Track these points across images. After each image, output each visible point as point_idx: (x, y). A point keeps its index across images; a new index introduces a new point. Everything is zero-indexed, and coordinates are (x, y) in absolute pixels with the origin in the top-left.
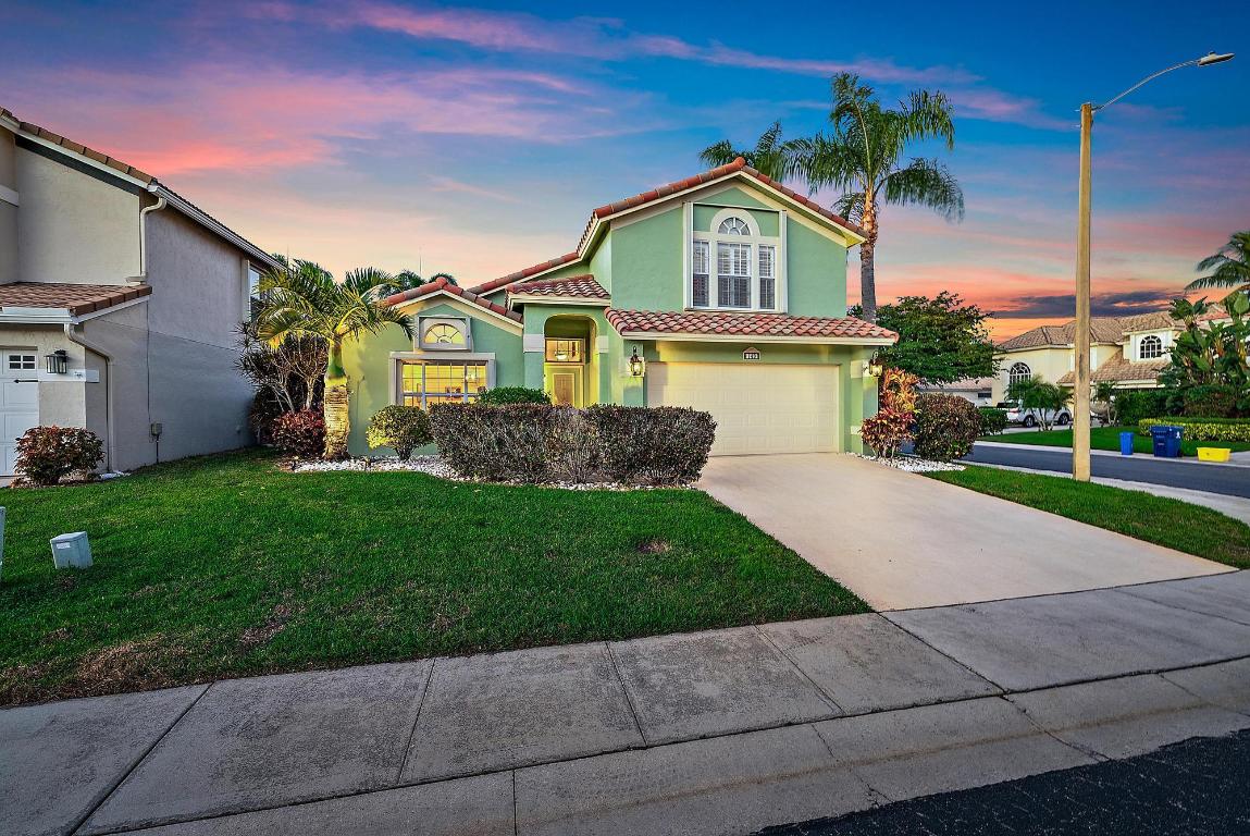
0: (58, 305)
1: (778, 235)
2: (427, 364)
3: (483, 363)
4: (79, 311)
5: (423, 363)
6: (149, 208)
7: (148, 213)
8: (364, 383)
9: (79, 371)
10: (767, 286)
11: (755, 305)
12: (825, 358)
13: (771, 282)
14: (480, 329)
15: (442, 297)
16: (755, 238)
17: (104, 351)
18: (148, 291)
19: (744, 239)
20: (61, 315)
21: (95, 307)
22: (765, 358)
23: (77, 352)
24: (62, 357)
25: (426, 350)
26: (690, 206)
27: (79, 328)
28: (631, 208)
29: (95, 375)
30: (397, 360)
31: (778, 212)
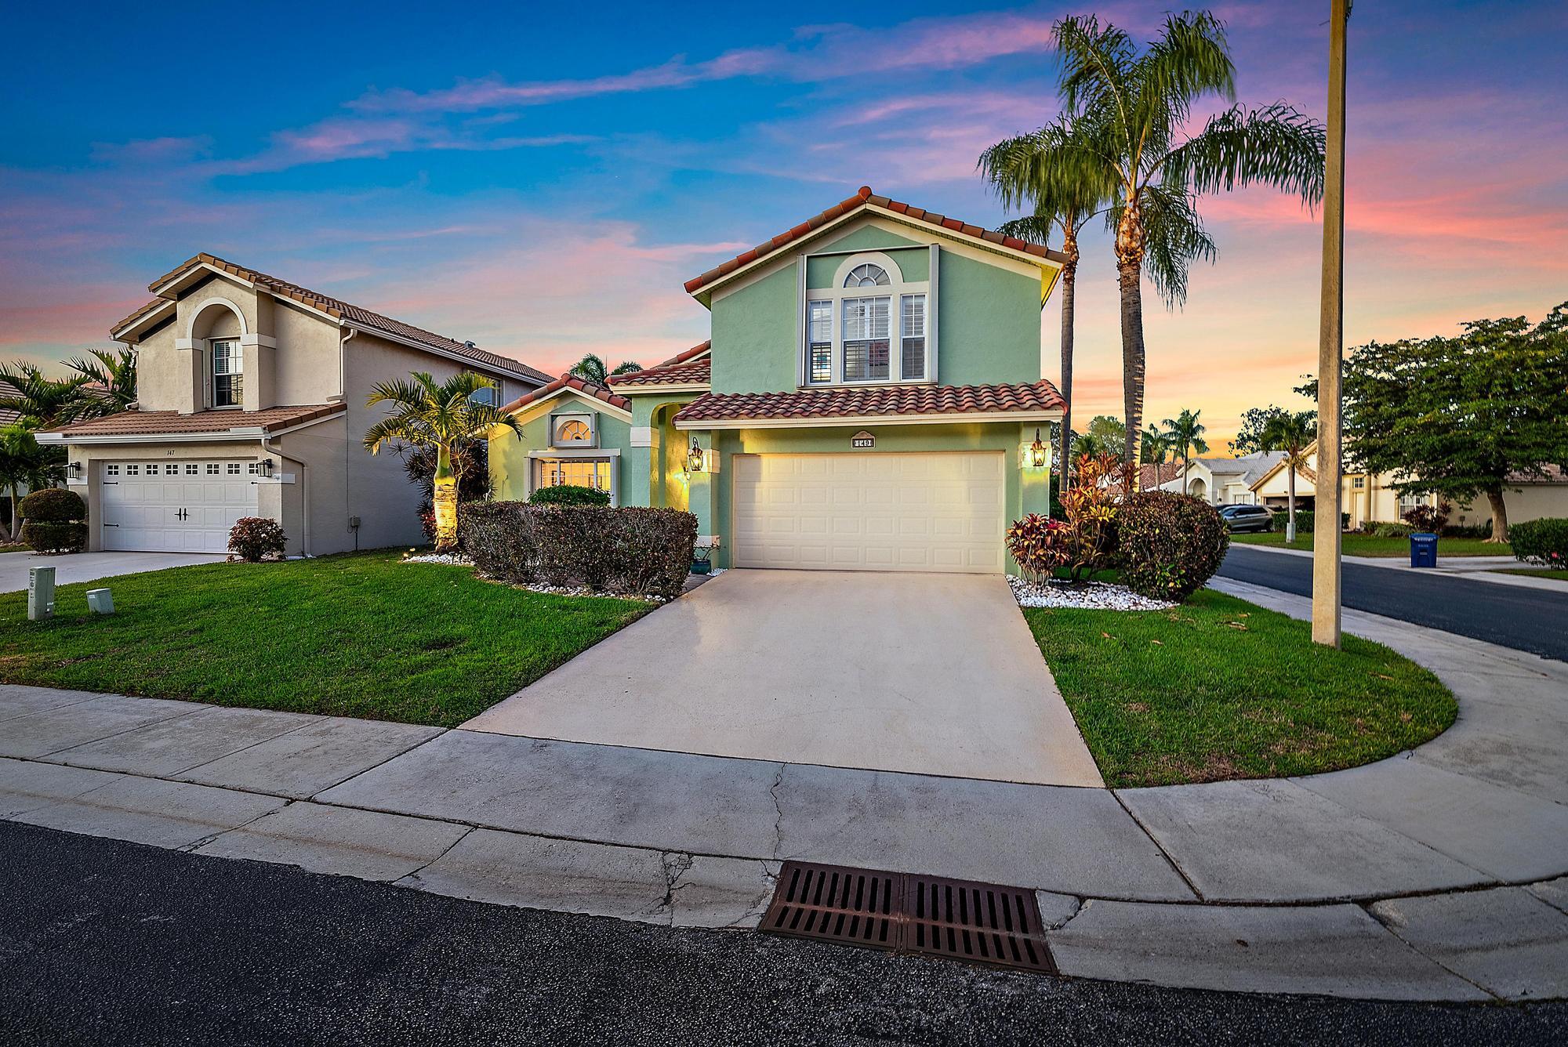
0: (255, 425)
1: (928, 280)
2: (561, 462)
3: (607, 459)
4: (271, 428)
5: (558, 461)
6: (346, 338)
7: (346, 342)
8: (507, 482)
9: (277, 475)
10: (913, 349)
11: (895, 375)
12: (975, 442)
13: (919, 343)
14: (606, 424)
15: (567, 394)
16: (897, 286)
17: (300, 458)
18: (343, 407)
19: (882, 290)
20: (256, 432)
21: (286, 424)
22: (881, 444)
23: (277, 460)
24: (269, 464)
25: (559, 448)
26: (803, 260)
27: (274, 441)
28: (725, 274)
29: (291, 478)
30: (533, 460)
31: (928, 247)
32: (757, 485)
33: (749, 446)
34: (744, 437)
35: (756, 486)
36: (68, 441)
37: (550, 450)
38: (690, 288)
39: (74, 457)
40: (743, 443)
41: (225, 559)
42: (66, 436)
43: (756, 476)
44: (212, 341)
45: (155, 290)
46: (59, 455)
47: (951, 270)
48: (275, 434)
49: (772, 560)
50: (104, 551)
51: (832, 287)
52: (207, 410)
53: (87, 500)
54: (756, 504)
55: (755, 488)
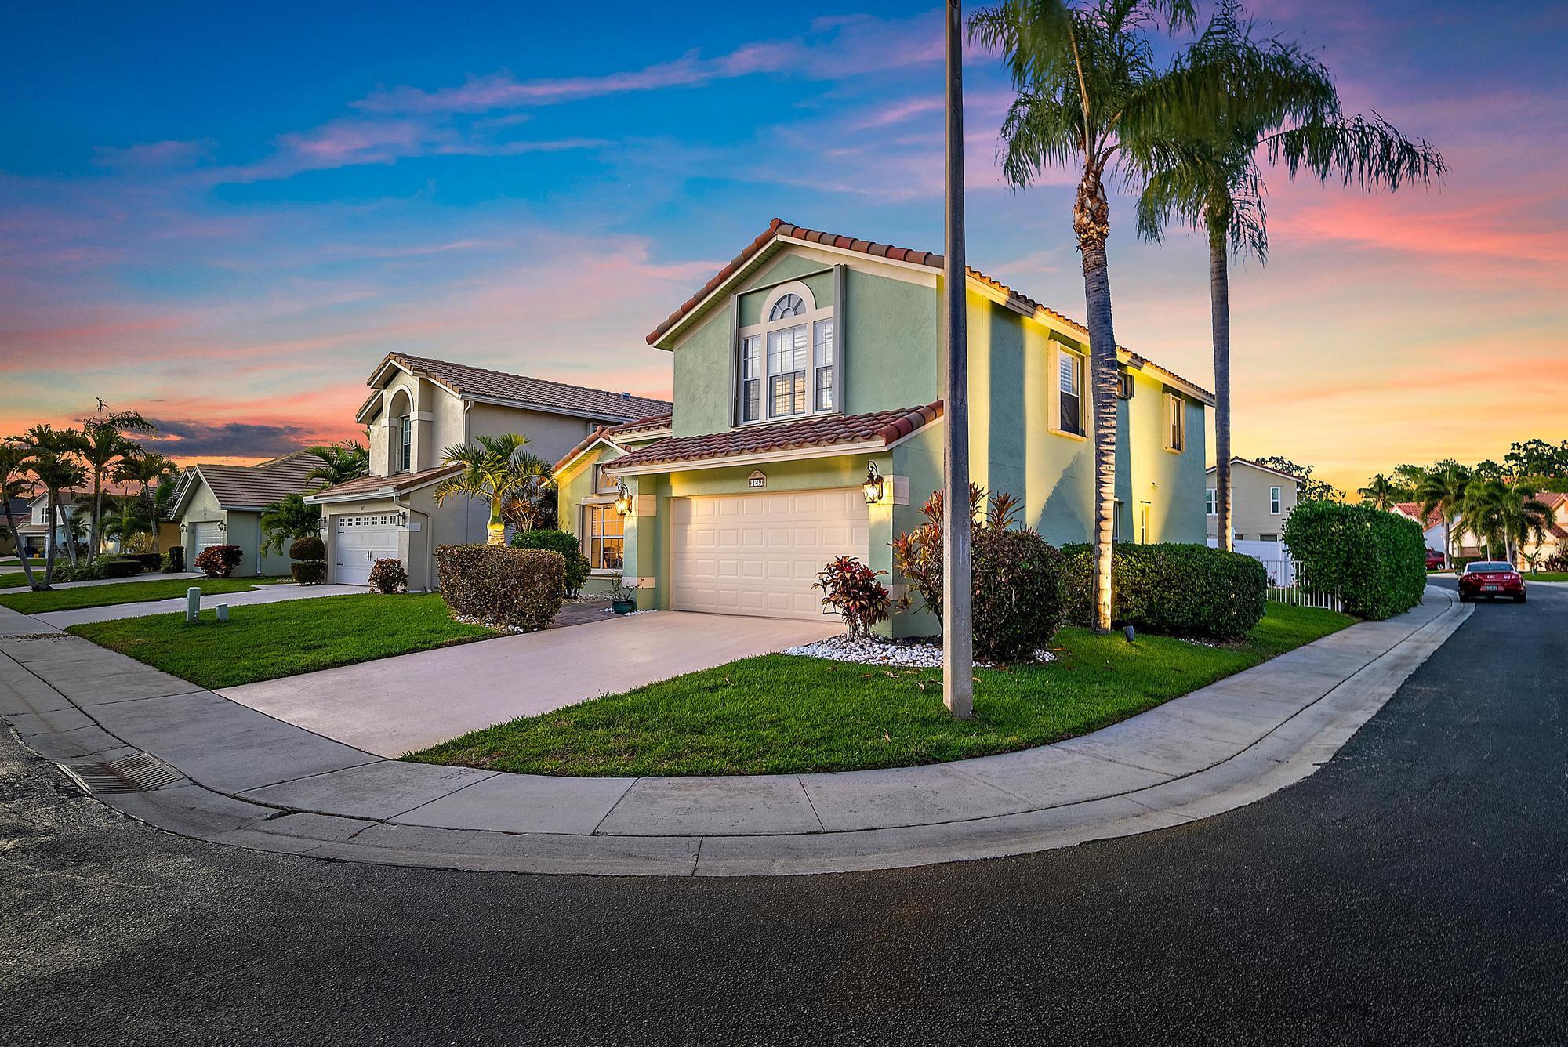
0: (387, 486)
1: (832, 304)
2: (604, 508)
4: (400, 488)
5: (602, 507)
6: (467, 409)
7: (467, 412)
8: (569, 527)
9: (409, 524)
10: (827, 377)
11: (809, 408)
15: (604, 444)
16: (810, 314)
17: (421, 511)
18: (462, 467)
19: (798, 321)
20: (390, 492)
21: (410, 485)
22: (772, 484)
23: (408, 511)
24: (404, 516)
25: (601, 495)
26: (734, 299)
27: (403, 497)
28: (675, 323)
29: (417, 527)
30: (583, 506)
31: (832, 270)
32: (689, 527)
33: (678, 490)
34: (673, 481)
35: (688, 529)
36: (319, 501)
37: (595, 497)
38: (651, 340)
39: (326, 513)
40: (671, 487)
41: (368, 591)
42: (315, 498)
43: (685, 520)
44: (403, 418)
45: (370, 384)
46: (316, 511)
47: (857, 290)
48: (403, 492)
49: (699, 603)
50: (337, 584)
51: (760, 323)
52: (398, 473)
53: (327, 544)
54: (688, 547)
55: (687, 531)
